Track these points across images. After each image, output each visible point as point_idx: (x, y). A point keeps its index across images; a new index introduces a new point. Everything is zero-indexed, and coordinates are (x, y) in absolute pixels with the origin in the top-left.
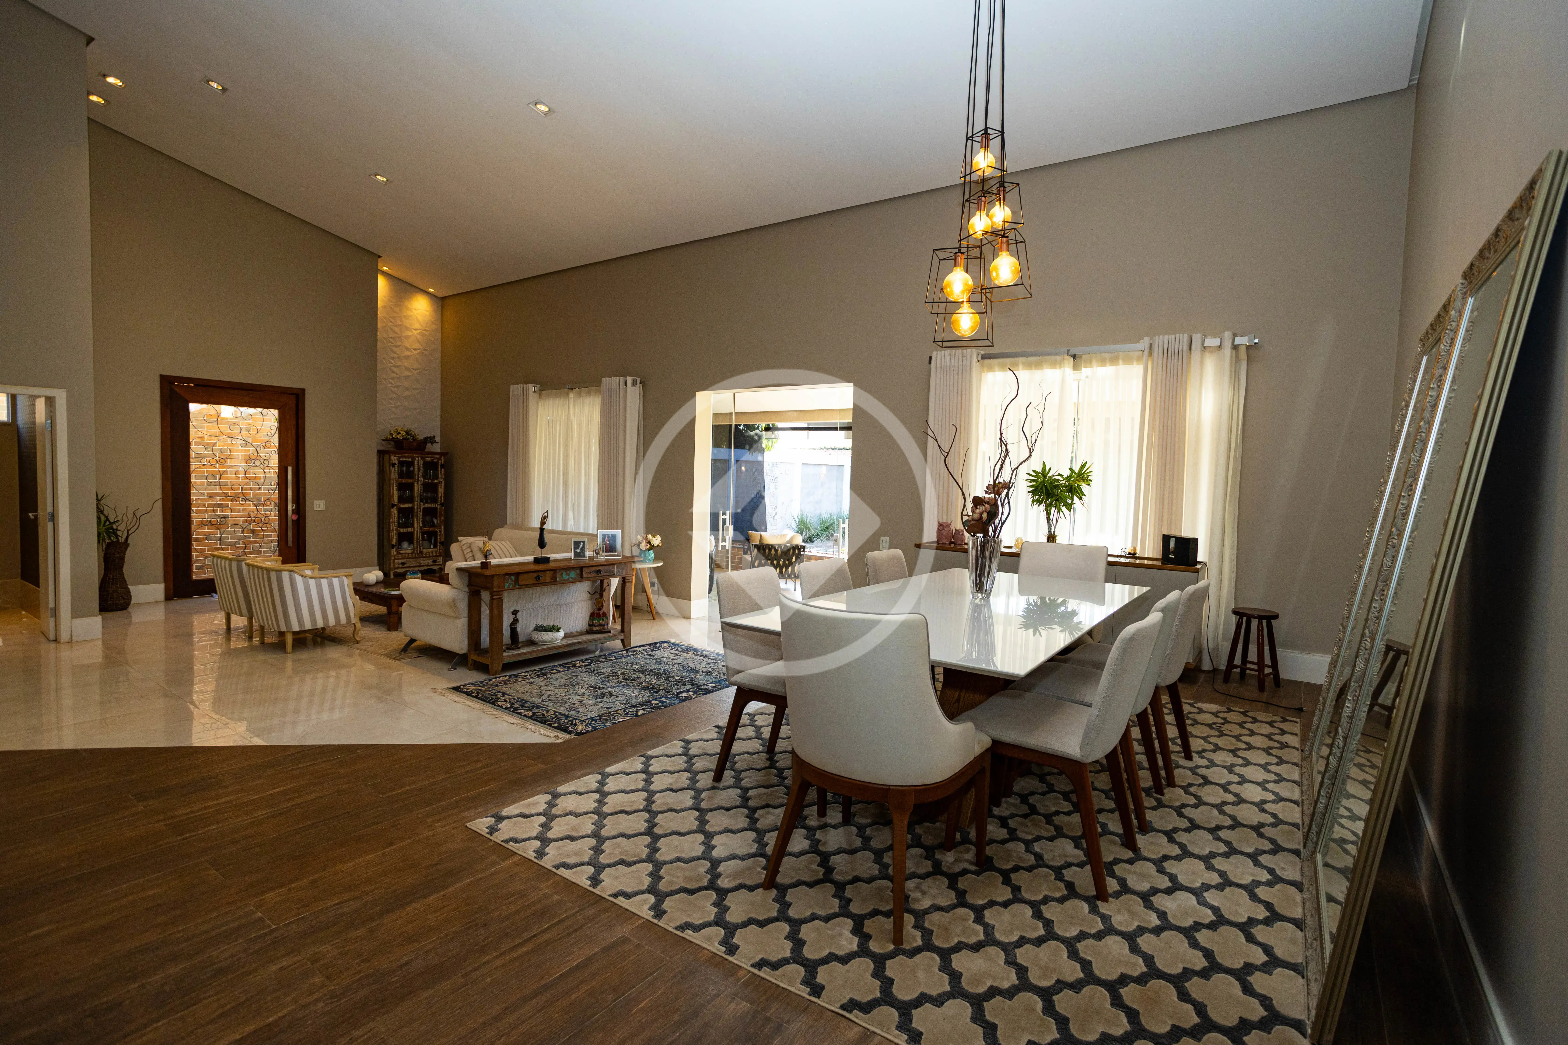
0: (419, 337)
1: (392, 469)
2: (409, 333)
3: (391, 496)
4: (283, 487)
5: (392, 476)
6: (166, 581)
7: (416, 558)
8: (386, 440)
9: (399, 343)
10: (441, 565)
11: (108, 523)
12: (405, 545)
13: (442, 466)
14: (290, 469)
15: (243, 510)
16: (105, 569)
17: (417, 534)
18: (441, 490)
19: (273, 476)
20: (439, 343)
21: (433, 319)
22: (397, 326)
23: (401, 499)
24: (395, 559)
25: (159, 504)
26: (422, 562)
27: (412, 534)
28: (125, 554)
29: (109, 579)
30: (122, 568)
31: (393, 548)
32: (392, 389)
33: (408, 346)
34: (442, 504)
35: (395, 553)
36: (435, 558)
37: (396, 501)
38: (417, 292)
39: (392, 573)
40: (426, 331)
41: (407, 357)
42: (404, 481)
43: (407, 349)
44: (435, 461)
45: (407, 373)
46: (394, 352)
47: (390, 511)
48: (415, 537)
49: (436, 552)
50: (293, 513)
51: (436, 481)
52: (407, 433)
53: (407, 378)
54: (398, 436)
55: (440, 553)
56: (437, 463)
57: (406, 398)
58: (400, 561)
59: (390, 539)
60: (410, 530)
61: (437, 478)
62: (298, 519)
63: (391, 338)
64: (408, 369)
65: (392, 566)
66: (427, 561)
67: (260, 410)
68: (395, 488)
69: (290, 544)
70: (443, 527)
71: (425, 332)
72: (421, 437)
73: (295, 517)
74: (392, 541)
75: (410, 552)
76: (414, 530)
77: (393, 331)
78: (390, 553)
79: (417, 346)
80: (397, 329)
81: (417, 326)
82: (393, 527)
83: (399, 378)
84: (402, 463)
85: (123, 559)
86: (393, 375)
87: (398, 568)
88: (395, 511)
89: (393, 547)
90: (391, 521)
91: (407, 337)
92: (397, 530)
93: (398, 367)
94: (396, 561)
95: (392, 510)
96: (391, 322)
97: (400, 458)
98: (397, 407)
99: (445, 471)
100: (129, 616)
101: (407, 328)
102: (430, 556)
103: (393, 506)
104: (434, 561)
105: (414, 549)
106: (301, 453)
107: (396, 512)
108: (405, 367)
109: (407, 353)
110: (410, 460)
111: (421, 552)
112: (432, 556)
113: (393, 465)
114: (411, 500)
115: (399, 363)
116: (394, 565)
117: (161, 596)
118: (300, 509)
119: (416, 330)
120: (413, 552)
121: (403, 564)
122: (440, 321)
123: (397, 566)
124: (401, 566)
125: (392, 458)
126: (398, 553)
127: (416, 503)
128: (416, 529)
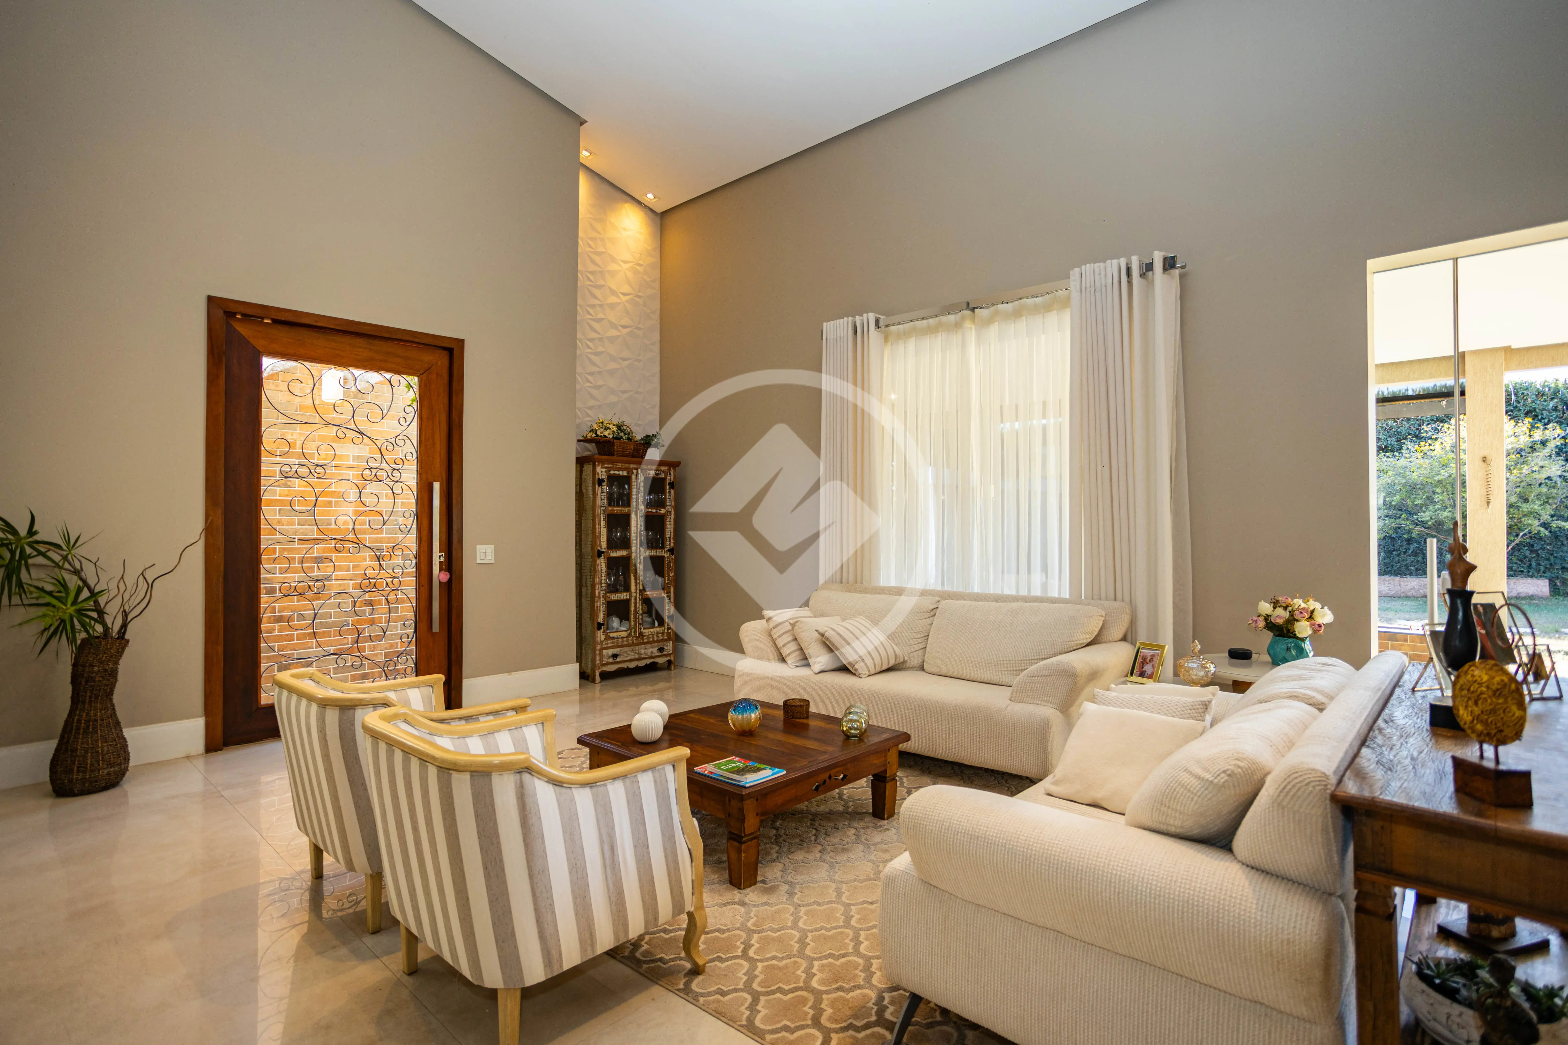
0: (630, 275)
1: (598, 489)
2: (613, 267)
3: (595, 537)
4: (425, 523)
5: (599, 502)
6: (208, 712)
7: (633, 644)
8: (585, 440)
9: (601, 282)
10: (669, 655)
11: (85, 593)
12: (615, 622)
13: (672, 485)
14: (437, 486)
15: (354, 567)
16: (72, 698)
17: (636, 603)
18: (670, 527)
19: (408, 500)
20: (657, 285)
21: (649, 248)
22: (600, 254)
23: (612, 544)
24: (602, 649)
25: (197, 555)
26: (643, 651)
27: (627, 602)
28: (117, 663)
29: (79, 721)
30: (111, 692)
31: (599, 629)
32: (592, 357)
33: (614, 288)
34: (671, 551)
35: (603, 637)
36: (661, 645)
37: (604, 545)
38: (626, 202)
39: (597, 673)
40: (640, 265)
41: (612, 306)
42: (617, 510)
43: (613, 292)
44: (662, 476)
45: (613, 333)
46: (595, 297)
47: (594, 562)
48: (633, 608)
49: (663, 633)
50: (441, 570)
51: (663, 511)
52: (619, 427)
53: (612, 339)
54: (606, 433)
55: (669, 634)
56: (664, 479)
57: (612, 373)
58: (611, 652)
59: (593, 614)
60: (624, 596)
61: (664, 506)
62: (450, 580)
63: (589, 272)
64: (613, 326)
65: (598, 662)
66: (650, 650)
67: (388, 375)
68: (603, 523)
69: (436, 628)
70: (672, 590)
71: (638, 267)
72: (639, 436)
73: (445, 577)
74: (598, 616)
75: (624, 634)
76: (630, 596)
77: (594, 262)
78: (594, 636)
79: (626, 289)
80: (597, 258)
81: (627, 256)
82: (599, 591)
83: (601, 339)
84: (612, 479)
85: (112, 675)
86: (593, 335)
87: (608, 664)
88: (602, 563)
89: (600, 626)
90: (597, 580)
91: (613, 274)
92: (605, 597)
93: (599, 321)
94: (605, 652)
95: (598, 561)
96: (590, 246)
97: (610, 469)
98: (598, 387)
99: (675, 494)
100: (125, 796)
101: (614, 260)
102: (654, 642)
103: (600, 553)
104: (661, 650)
105: (630, 629)
106: (455, 458)
107: (603, 565)
108: (610, 322)
109: (613, 299)
110: (625, 473)
111: (641, 634)
112: (658, 641)
113: (600, 482)
114: (625, 543)
115: (601, 316)
116: (601, 660)
117: (198, 743)
118: (452, 564)
119: (625, 262)
120: (629, 635)
121: (615, 656)
122: (658, 251)
123: (605, 660)
124: (611, 660)
125: (599, 469)
126: (607, 638)
127: (633, 549)
128: (634, 595)
